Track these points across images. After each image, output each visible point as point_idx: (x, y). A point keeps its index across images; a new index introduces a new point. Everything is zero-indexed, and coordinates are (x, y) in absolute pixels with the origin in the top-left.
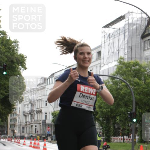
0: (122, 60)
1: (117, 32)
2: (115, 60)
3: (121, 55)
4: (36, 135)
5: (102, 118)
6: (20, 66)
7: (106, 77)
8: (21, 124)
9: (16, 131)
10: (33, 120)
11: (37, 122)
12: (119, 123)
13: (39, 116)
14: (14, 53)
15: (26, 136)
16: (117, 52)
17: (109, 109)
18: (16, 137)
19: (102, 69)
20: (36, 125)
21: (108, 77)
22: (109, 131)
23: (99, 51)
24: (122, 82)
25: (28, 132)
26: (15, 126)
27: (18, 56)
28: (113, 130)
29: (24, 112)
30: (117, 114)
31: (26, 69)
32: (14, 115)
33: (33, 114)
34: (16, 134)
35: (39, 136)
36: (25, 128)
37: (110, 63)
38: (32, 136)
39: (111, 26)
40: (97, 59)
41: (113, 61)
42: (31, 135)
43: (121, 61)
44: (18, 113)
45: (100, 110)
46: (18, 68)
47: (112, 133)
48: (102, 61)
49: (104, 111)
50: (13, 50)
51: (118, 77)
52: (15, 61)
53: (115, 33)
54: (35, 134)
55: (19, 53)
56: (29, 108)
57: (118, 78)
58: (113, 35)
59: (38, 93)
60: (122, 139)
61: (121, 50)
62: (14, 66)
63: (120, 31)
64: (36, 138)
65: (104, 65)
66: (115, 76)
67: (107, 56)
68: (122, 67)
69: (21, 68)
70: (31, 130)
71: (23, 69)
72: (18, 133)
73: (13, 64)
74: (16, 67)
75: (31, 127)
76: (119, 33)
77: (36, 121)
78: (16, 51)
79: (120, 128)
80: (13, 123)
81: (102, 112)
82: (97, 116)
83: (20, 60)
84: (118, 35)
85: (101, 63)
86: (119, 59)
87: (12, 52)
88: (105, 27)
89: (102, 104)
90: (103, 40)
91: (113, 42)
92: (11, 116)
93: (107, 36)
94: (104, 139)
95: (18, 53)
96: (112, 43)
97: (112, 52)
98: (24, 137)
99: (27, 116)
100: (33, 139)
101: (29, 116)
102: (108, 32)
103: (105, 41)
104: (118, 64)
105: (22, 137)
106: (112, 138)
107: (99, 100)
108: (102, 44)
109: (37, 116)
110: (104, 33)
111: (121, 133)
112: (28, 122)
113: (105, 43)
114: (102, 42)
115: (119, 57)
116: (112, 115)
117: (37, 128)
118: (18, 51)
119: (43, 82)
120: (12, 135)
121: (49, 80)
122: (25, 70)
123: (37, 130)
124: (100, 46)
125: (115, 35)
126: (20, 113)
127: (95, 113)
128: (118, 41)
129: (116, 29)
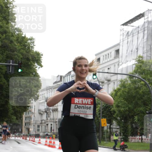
0: (141, 59)
1: (136, 30)
2: (134, 58)
3: (140, 53)
4: (52, 134)
5: (120, 117)
6: (36, 64)
7: (124, 75)
8: (37, 122)
9: (30, 129)
10: (49, 119)
11: (53, 121)
12: (137, 123)
13: (55, 114)
14: (30, 51)
15: (41, 134)
16: (136, 50)
17: (127, 108)
18: (31, 136)
19: (121, 67)
20: (52, 123)
21: (126, 76)
22: (127, 130)
23: (117, 49)
24: (140, 81)
25: (43, 130)
26: (30, 124)
27: (34, 54)
28: (130, 130)
29: (39, 110)
30: (135, 113)
31: (42, 66)
32: (29, 113)
33: (48, 113)
34: (31, 132)
35: (55, 135)
36: (40, 127)
37: (128, 62)
38: (47, 135)
39: (130, 24)
40: (115, 58)
41: (132, 59)
42: (46, 133)
43: (139, 59)
44: (33, 111)
45: (118, 109)
46: (34, 66)
47: (130, 133)
48: (120, 59)
49: (121, 109)
50: (29, 48)
51: (137, 75)
52: (31, 58)
53: (134, 31)
54: (50, 133)
55: (35, 51)
56: (44, 106)
57: (136, 77)
58: (132, 33)
59: (54, 91)
60: (140, 139)
61: (140, 48)
62: (30, 63)
63: (139, 29)
64: (51, 137)
65: (123, 63)
66: (134, 75)
67: (126, 55)
68: (141, 66)
69: (37, 66)
70: (46, 129)
71: (39, 66)
72: (33, 131)
73: (28, 61)
74: (31, 64)
75: (46, 125)
76: (138, 31)
77: (52, 119)
78: (32, 48)
79: (138, 127)
80: (28, 121)
81: (120, 111)
82: (114, 115)
83: (36, 58)
84: (137, 33)
85: (119, 61)
86: (138, 57)
87: (28, 49)
88: (123, 25)
89: (120, 103)
90: (122, 38)
91: (132, 40)
92: (26, 114)
93: (125, 34)
94: (121, 139)
95: (33, 50)
96: (130, 42)
97: (131, 50)
98: (39, 136)
99: (42, 114)
100: (49, 138)
101: (44, 114)
102: (126, 30)
103: (123, 39)
104: (136, 62)
105: (37, 136)
106: (130, 137)
107: (117, 98)
108: (120, 42)
109: (53, 114)
110: (122, 31)
111: (139, 132)
112: (44, 120)
113: (123, 41)
114: (120, 40)
115: (138, 55)
116: (130, 114)
117: (53, 126)
118: (33, 48)
119: (59, 80)
120: (27, 134)
121: (65, 78)
122: (41, 68)
123: (53, 129)
124: (118, 44)
125: (134, 33)
126: (35, 111)
127: (112, 112)
128: (137, 39)
129: (135, 27)
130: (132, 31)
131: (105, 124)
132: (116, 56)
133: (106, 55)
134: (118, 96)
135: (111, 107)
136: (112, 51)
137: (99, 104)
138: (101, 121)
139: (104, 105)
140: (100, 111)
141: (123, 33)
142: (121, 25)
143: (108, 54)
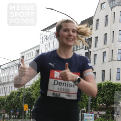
23: (38, 49)
39: (48, 30)
45: (37, 97)
53: (51, 36)
58: (49, 37)
82: (34, 102)
84: (53, 37)
88: (43, 30)
91: (49, 43)
93: (44, 38)
102: (45, 35)
103: (42, 42)
107: (36, 89)
108: (40, 44)
110: (42, 35)
113: (42, 43)
114: (40, 43)
124: (39, 46)
127: (32, 100)
128: (53, 42)
129: (52, 32)
130: (50, 36)
131: (26, 108)
132: (36, 55)
133: (29, 54)
134: (37, 87)
135: (32, 95)
136: (34, 51)
137: (23, 93)
138: (23, 106)
139: (26, 94)
140: (23, 98)
141: (43, 37)
142: (41, 31)
143: (31, 53)
